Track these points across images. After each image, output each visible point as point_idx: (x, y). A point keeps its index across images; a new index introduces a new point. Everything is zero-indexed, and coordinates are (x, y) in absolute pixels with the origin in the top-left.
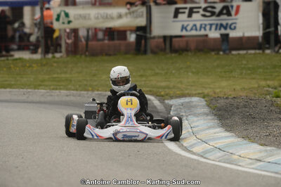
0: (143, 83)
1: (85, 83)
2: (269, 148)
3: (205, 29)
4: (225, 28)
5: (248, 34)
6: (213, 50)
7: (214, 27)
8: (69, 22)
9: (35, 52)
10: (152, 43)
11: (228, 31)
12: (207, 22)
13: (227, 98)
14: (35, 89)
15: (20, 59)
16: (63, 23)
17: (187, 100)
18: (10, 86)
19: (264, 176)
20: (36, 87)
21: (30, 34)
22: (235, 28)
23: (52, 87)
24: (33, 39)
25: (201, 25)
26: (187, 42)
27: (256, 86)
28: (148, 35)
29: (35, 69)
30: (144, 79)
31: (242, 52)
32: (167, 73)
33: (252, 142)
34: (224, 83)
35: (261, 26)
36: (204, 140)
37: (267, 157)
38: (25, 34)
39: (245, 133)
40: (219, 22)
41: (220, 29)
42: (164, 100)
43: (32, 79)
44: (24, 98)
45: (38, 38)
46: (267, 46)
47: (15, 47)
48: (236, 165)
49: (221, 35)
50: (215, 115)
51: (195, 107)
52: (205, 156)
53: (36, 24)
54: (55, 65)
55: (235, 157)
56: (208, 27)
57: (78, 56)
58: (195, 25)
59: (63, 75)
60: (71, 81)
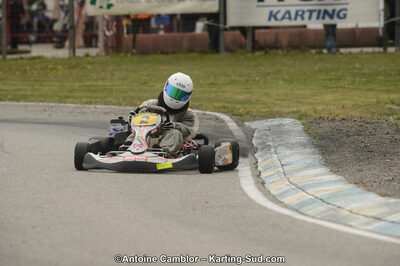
0: (214, 95)
1: (132, 94)
2: (392, 200)
3: (303, 18)
4: (331, 17)
5: (363, 25)
6: (313, 47)
7: (315, 15)
8: (109, 6)
9: (60, 45)
10: (227, 38)
11: (335, 21)
12: (305, 8)
13: (333, 120)
14: (60, 102)
15: (39, 58)
16: (101, 7)
17: (276, 122)
18: (25, 98)
19: (385, 243)
20: (62, 99)
21: (55, 21)
22: (345, 16)
23: (84, 100)
24: (57, 27)
25: (297, 12)
26: (277, 35)
27: (375, 100)
28: (221, 26)
29: (60, 72)
30: (215, 89)
31: (355, 50)
32: (247, 81)
33: (369, 190)
34: (329, 97)
35: (382, 13)
36: (300, 185)
37: (390, 213)
38: (47, 19)
39: (358, 175)
40: (323, 8)
41: (324, 18)
42: (243, 121)
43: (56, 88)
44: (44, 116)
45: (65, 26)
46: (390, 41)
47: (32, 38)
48: (345, 225)
49: (326, 26)
50: (316, 146)
51: (288, 132)
52: (301, 210)
53: (62, 7)
54: (89, 67)
55: (344, 213)
56: (306, 15)
57: (122, 55)
58: (288, 12)
59: (100, 83)
60: (112, 91)
